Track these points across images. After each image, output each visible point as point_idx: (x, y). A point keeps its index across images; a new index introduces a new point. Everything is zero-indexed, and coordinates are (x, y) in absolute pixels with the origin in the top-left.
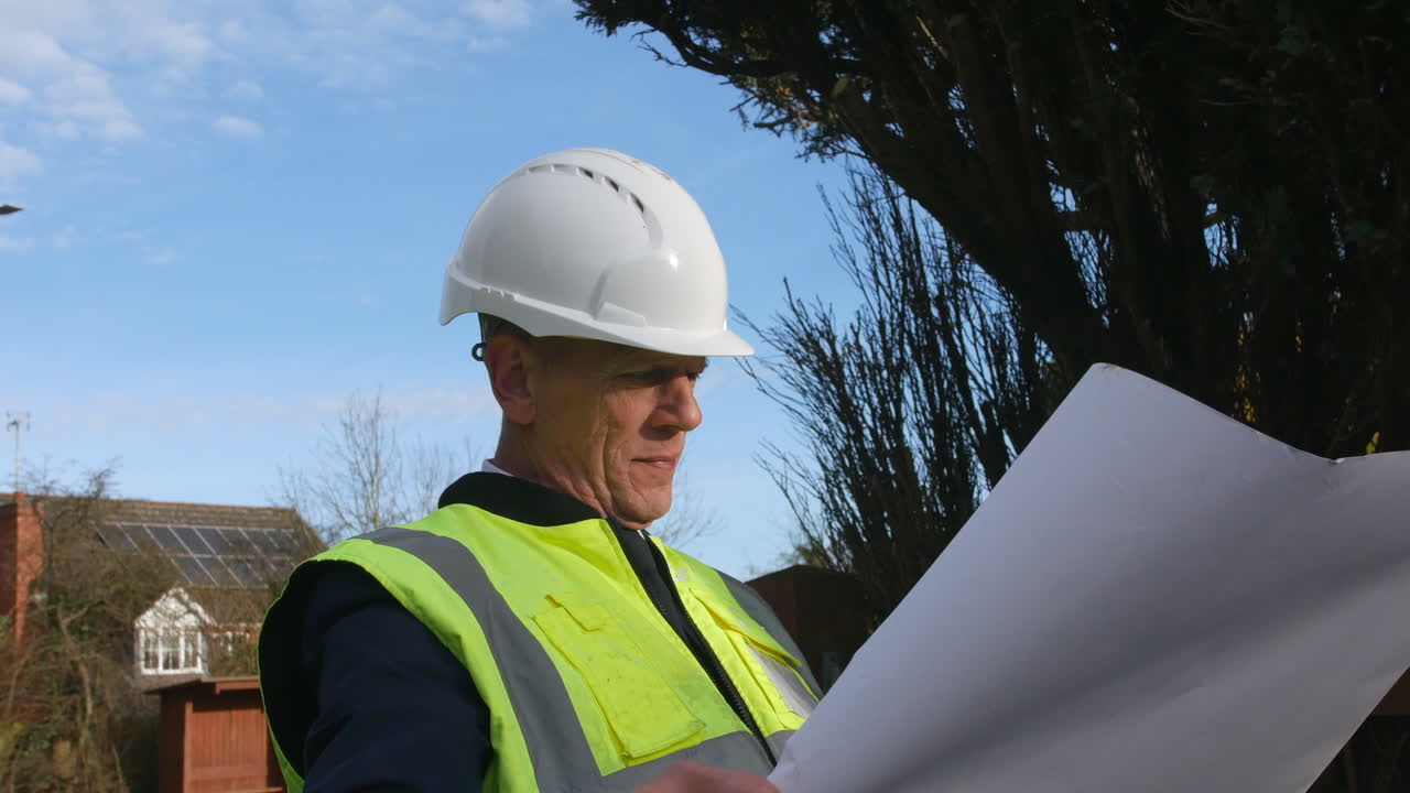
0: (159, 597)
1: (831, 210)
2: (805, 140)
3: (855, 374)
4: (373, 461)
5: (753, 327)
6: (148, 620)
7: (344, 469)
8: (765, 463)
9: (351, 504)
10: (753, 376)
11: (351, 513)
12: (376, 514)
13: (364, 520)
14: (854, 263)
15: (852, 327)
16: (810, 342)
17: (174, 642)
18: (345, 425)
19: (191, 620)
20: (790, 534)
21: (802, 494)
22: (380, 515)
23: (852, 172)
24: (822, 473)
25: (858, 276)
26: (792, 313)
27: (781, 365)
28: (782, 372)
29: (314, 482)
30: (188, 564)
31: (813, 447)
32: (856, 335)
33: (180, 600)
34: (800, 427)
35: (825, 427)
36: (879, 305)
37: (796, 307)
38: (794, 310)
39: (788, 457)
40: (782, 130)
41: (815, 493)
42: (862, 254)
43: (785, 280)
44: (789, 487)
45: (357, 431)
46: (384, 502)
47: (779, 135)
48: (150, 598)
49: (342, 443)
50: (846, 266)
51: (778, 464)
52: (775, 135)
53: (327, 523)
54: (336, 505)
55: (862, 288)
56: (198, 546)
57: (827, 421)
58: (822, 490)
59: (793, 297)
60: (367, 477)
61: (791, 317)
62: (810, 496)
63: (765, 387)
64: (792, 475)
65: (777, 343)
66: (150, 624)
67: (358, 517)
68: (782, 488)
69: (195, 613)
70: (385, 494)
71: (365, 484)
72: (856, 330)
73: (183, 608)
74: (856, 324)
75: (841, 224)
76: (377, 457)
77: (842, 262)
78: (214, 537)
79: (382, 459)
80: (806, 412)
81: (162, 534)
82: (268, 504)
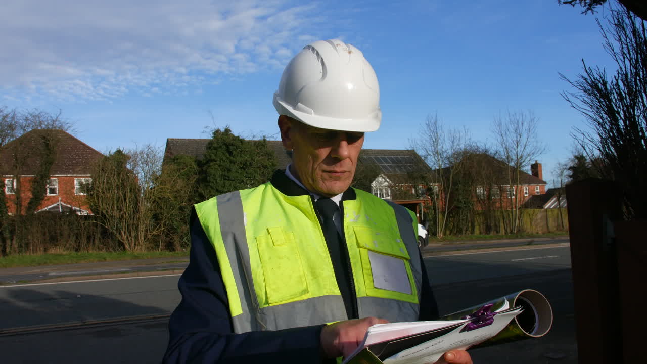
0: (376, 178)
1: (602, 28)
2: (585, 5)
3: (616, 98)
4: (436, 135)
5: (569, 81)
6: (373, 184)
7: (427, 138)
8: (575, 136)
9: (431, 148)
10: (569, 101)
11: (430, 151)
12: (438, 151)
13: (434, 153)
14: (613, 50)
15: (615, 77)
16: (594, 86)
17: (381, 190)
18: (427, 124)
19: (386, 184)
20: (572, 152)
21: (591, 148)
22: (439, 151)
23: (612, 11)
24: (600, 139)
25: (615, 56)
26: (586, 74)
27: (581, 96)
28: (582, 99)
29: (419, 142)
30: (384, 167)
31: (596, 129)
32: (617, 80)
33: (383, 178)
34: (591, 121)
35: (601, 121)
36: (625, 67)
37: (588, 71)
38: (587, 72)
39: (585, 134)
40: (575, 3)
41: (597, 147)
42: (617, 46)
43: (583, 60)
44: (586, 146)
45: (430, 126)
46: (439, 147)
47: (574, 6)
48: (374, 177)
49: (426, 130)
50: (609, 52)
51: (581, 137)
52: (572, 6)
53: (423, 154)
54: (426, 149)
55: (617, 61)
56: (387, 162)
57: (601, 118)
58: (600, 146)
59: (586, 67)
60: (434, 140)
61: (585, 75)
62: (594, 149)
63: (574, 105)
64: (586, 140)
65: (578, 87)
66: (374, 185)
67: (433, 152)
68: (582, 146)
69: (387, 182)
70: (440, 145)
71: (434, 142)
72: (617, 78)
73: (384, 180)
74: (617, 76)
75: (606, 33)
76: (437, 134)
77: (608, 51)
78: (392, 160)
79: (438, 134)
80: (592, 114)
81: (377, 158)
82: (406, 149)
